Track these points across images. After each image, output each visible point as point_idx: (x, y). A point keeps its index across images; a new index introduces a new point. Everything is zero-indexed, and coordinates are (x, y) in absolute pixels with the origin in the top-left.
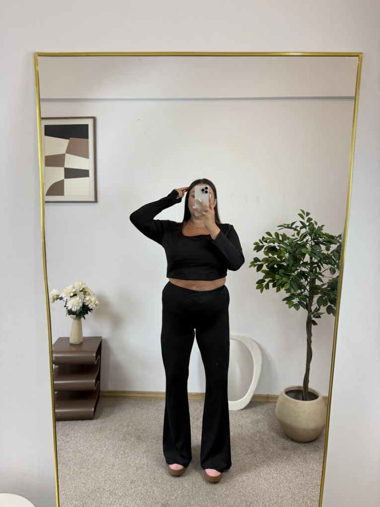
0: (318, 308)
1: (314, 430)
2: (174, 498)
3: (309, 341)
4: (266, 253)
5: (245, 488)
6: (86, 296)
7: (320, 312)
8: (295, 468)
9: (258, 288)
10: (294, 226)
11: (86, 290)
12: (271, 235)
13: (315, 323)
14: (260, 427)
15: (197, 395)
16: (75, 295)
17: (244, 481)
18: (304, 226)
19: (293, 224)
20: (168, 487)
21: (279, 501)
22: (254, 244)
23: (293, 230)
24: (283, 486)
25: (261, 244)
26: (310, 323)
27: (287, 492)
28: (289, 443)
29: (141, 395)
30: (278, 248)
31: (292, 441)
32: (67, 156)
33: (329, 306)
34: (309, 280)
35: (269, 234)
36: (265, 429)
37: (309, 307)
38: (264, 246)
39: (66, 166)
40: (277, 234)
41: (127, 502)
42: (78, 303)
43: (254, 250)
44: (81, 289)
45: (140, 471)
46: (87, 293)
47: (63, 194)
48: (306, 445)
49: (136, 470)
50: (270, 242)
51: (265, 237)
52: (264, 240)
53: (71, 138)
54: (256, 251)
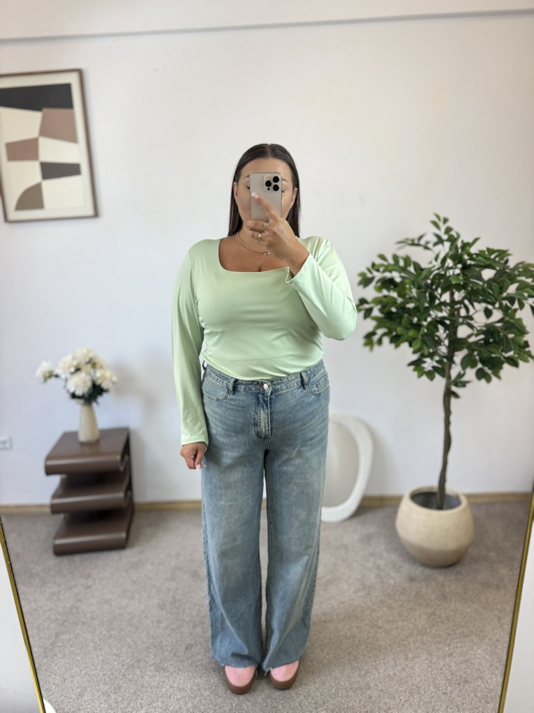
0: (462, 372)
1: (455, 551)
3: (447, 421)
4: (379, 289)
5: (358, 648)
6: (97, 370)
8: (429, 611)
9: (366, 344)
10: (423, 242)
11: (96, 360)
12: (386, 260)
13: (456, 396)
16: (78, 370)
17: (354, 637)
18: (440, 241)
19: (420, 238)
22: (359, 275)
23: (420, 249)
24: (414, 641)
25: (369, 275)
26: (449, 395)
27: (419, 651)
28: (419, 571)
30: (398, 280)
31: (421, 566)
32: (42, 141)
33: (481, 368)
35: (382, 257)
37: (447, 371)
38: (372, 279)
39: (42, 159)
40: (396, 258)
42: (85, 382)
44: (87, 360)
46: (98, 366)
47: (42, 207)
49: (194, 628)
50: (384, 271)
51: (377, 263)
52: (376, 268)
54: (361, 286)
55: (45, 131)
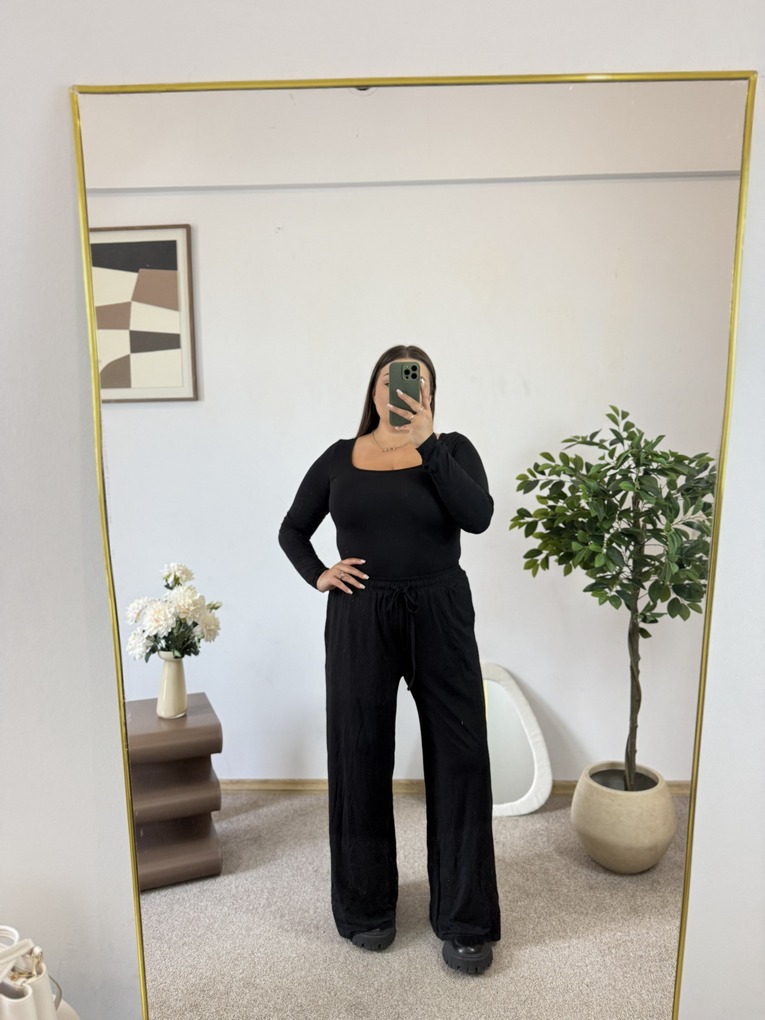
0: (652, 603)
1: (650, 849)
2: (372, 990)
3: (635, 670)
7: (654, 611)
8: (613, 926)
9: (527, 567)
10: (596, 440)
12: (552, 459)
13: (645, 634)
14: (541, 844)
15: (410, 784)
18: (619, 439)
19: (594, 435)
20: (361, 970)
21: (584, 992)
22: (519, 478)
23: (596, 448)
24: (591, 963)
25: (531, 478)
26: (635, 634)
27: (599, 975)
28: (602, 877)
29: (300, 788)
31: (605, 872)
32: (136, 307)
33: (675, 599)
34: (631, 548)
35: (547, 456)
36: (552, 849)
37: (633, 600)
38: (537, 482)
39: (133, 327)
40: (564, 458)
41: (279, 1001)
43: (519, 489)
45: (303, 940)
47: (128, 385)
48: (635, 878)
50: (550, 475)
51: (540, 463)
52: (540, 469)
53: (141, 270)
54: (522, 491)
55: (139, 296)
